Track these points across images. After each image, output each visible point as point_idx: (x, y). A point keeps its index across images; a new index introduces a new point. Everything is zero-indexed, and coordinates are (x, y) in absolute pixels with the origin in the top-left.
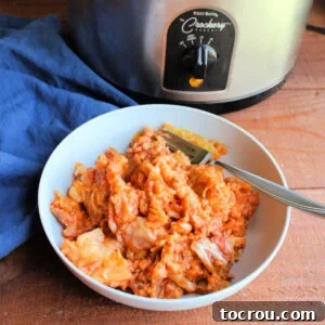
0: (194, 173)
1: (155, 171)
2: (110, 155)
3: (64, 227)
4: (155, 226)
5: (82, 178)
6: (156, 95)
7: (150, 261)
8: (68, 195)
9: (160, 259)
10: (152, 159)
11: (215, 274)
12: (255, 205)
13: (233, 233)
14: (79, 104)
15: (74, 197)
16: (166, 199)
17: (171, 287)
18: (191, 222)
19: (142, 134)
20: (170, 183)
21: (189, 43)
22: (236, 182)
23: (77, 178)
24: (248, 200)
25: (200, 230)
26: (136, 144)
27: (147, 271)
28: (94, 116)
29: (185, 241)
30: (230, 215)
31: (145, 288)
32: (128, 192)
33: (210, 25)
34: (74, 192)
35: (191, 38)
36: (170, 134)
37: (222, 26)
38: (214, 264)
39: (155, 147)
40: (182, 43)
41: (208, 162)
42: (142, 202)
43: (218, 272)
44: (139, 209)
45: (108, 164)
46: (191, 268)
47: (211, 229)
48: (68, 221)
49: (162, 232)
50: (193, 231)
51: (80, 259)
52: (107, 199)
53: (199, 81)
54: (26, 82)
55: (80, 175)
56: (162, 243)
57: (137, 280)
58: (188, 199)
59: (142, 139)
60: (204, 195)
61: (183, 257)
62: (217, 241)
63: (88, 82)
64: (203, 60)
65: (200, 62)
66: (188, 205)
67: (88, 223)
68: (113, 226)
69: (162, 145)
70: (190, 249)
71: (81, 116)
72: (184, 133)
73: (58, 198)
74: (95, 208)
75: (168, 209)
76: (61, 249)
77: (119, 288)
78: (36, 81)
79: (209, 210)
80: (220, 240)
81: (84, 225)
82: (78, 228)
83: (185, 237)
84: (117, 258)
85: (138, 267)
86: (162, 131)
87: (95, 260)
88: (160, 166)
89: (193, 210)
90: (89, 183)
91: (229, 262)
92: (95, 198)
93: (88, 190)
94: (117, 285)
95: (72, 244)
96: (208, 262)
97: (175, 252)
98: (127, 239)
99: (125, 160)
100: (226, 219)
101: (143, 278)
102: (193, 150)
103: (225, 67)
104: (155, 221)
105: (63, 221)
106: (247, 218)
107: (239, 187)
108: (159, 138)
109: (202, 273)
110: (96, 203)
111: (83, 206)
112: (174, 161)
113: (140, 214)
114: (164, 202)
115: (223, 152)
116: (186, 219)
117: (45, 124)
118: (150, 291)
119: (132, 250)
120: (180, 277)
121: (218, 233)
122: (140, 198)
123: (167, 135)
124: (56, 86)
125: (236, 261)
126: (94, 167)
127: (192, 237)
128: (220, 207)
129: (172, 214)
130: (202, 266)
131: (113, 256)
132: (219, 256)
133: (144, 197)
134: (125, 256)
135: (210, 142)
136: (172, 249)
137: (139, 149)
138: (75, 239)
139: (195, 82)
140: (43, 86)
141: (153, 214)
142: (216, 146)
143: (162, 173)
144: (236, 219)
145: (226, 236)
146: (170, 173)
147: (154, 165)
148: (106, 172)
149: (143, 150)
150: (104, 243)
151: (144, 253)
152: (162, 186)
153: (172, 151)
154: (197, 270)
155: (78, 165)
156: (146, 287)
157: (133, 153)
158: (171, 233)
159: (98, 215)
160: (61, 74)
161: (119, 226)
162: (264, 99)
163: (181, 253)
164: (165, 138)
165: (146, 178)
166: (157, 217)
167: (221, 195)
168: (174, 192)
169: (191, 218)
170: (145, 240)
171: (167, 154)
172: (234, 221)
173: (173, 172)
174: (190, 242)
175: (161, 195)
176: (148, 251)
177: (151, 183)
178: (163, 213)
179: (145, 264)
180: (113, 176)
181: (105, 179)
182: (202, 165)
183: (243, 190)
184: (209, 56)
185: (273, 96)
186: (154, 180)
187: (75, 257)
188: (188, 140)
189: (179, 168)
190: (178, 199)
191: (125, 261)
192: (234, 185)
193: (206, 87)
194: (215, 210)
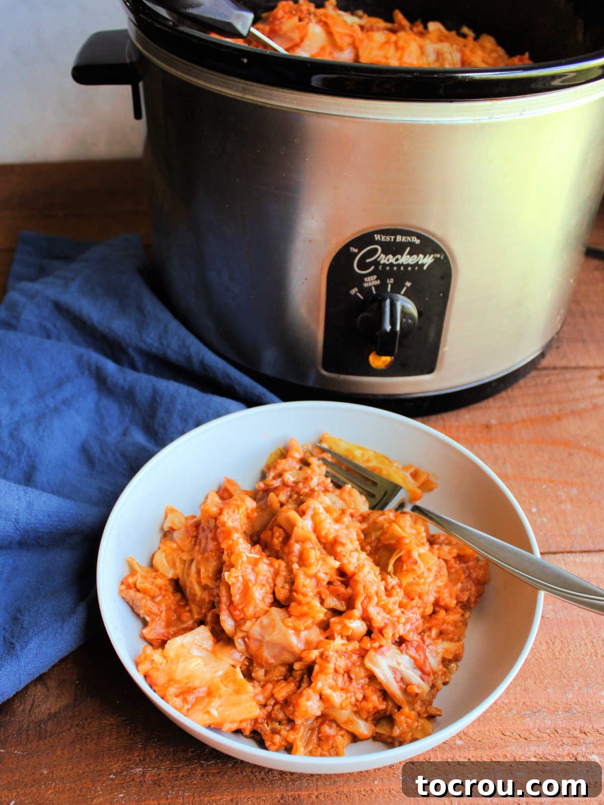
0: (375, 526)
1: (304, 525)
2: (225, 493)
3: (145, 624)
4: (301, 625)
5: (176, 535)
6: (311, 383)
7: (292, 686)
8: (151, 565)
9: (310, 683)
10: (300, 501)
11: (406, 709)
12: (481, 584)
13: (441, 633)
14: (173, 399)
15: (161, 570)
16: (322, 575)
17: (328, 730)
18: (366, 618)
19: (284, 454)
20: (331, 547)
21: (366, 292)
22: (449, 544)
23: (167, 534)
24: (469, 576)
25: (381, 631)
26: (272, 474)
27: (286, 703)
28: (198, 424)
29: (354, 651)
30: (436, 604)
31: (284, 733)
32: (255, 563)
33: (406, 259)
34: (161, 561)
35: (371, 282)
36: (334, 455)
37: (427, 260)
38: (405, 691)
39: (306, 480)
40: (354, 291)
41: (401, 505)
42: (280, 582)
43: (412, 704)
44: (274, 593)
45: (221, 512)
46: (365, 698)
47: (401, 630)
48: (150, 613)
49: (315, 634)
50: (369, 633)
51: (171, 681)
52: (218, 575)
53: (387, 359)
54: (79, 360)
55: (172, 530)
56: (315, 654)
57: (269, 717)
58: (360, 576)
59: (283, 464)
60: (391, 568)
61: (350, 679)
62: (412, 652)
63: (189, 358)
64: (393, 323)
65: (388, 327)
66: (360, 587)
67: (186, 616)
68: (228, 624)
69: (318, 474)
70: (363, 665)
71: (177, 422)
72: (358, 453)
73: (133, 572)
74: (197, 589)
75: (326, 593)
76: (137, 664)
77: (238, 732)
78: (96, 358)
79: (399, 595)
80: (417, 649)
81: (179, 618)
82: (168, 625)
83: (355, 645)
84: (235, 681)
85: (272, 695)
86: (320, 449)
87: (197, 683)
88: (313, 517)
89: (369, 598)
90: (187, 544)
91: (433, 686)
92: (198, 572)
93: (186, 556)
94: (235, 726)
95: (157, 656)
96: (395, 688)
97: (336, 671)
98: (253, 646)
99: (251, 504)
100: (429, 610)
101: (281, 716)
102: (375, 484)
103: (432, 334)
104: (302, 616)
105: (142, 612)
106: (465, 606)
107: (455, 552)
108: (314, 461)
109: (382, 706)
110: (199, 583)
111: (177, 586)
112: (340, 504)
113: (276, 603)
114: (318, 581)
115: (427, 486)
116: (357, 612)
117: (113, 437)
118: (291, 737)
119: (261, 666)
120: (345, 714)
121: (414, 637)
122: (276, 574)
123: (328, 456)
124: (134, 367)
125: (445, 684)
126: (198, 514)
127: (367, 644)
128: (419, 589)
129: (332, 602)
130: (385, 694)
131: (227, 678)
132: (414, 677)
133: (284, 573)
134: (248, 675)
135: (405, 468)
136: (331, 666)
137: (277, 483)
138: (162, 644)
139: (379, 361)
140: (110, 366)
141: (299, 603)
142: (415, 475)
143: (316, 530)
144: (447, 609)
145: (428, 641)
146: (330, 528)
147: (302, 514)
148: (216, 527)
149: (285, 484)
150: (214, 652)
151: (283, 669)
152: (314, 553)
153: (338, 486)
154: (375, 701)
155: (170, 511)
156: (284, 730)
157: (267, 491)
158: (330, 637)
159: (203, 600)
160: (141, 344)
161: (239, 624)
162: (505, 389)
163: (348, 672)
164: (325, 462)
165: (287, 537)
166: (305, 609)
167: (421, 567)
168: (337, 564)
169: (365, 610)
170: (286, 648)
171: (326, 491)
172: (442, 613)
173: (337, 526)
174: (363, 654)
175: (313, 570)
176: (290, 668)
177: (297, 548)
178: (316, 603)
179: (283, 691)
180: (228, 534)
181: (215, 539)
182: (389, 512)
183: (460, 558)
184: (404, 314)
185: (522, 382)
186: (303, 541)
187: (161, 679)
188: (364, 465)
189: (347, 519)
190: (345, 576)
191: (249, 687)
192: (446, 548)
193: (398, 369)
194: (409, 596)
